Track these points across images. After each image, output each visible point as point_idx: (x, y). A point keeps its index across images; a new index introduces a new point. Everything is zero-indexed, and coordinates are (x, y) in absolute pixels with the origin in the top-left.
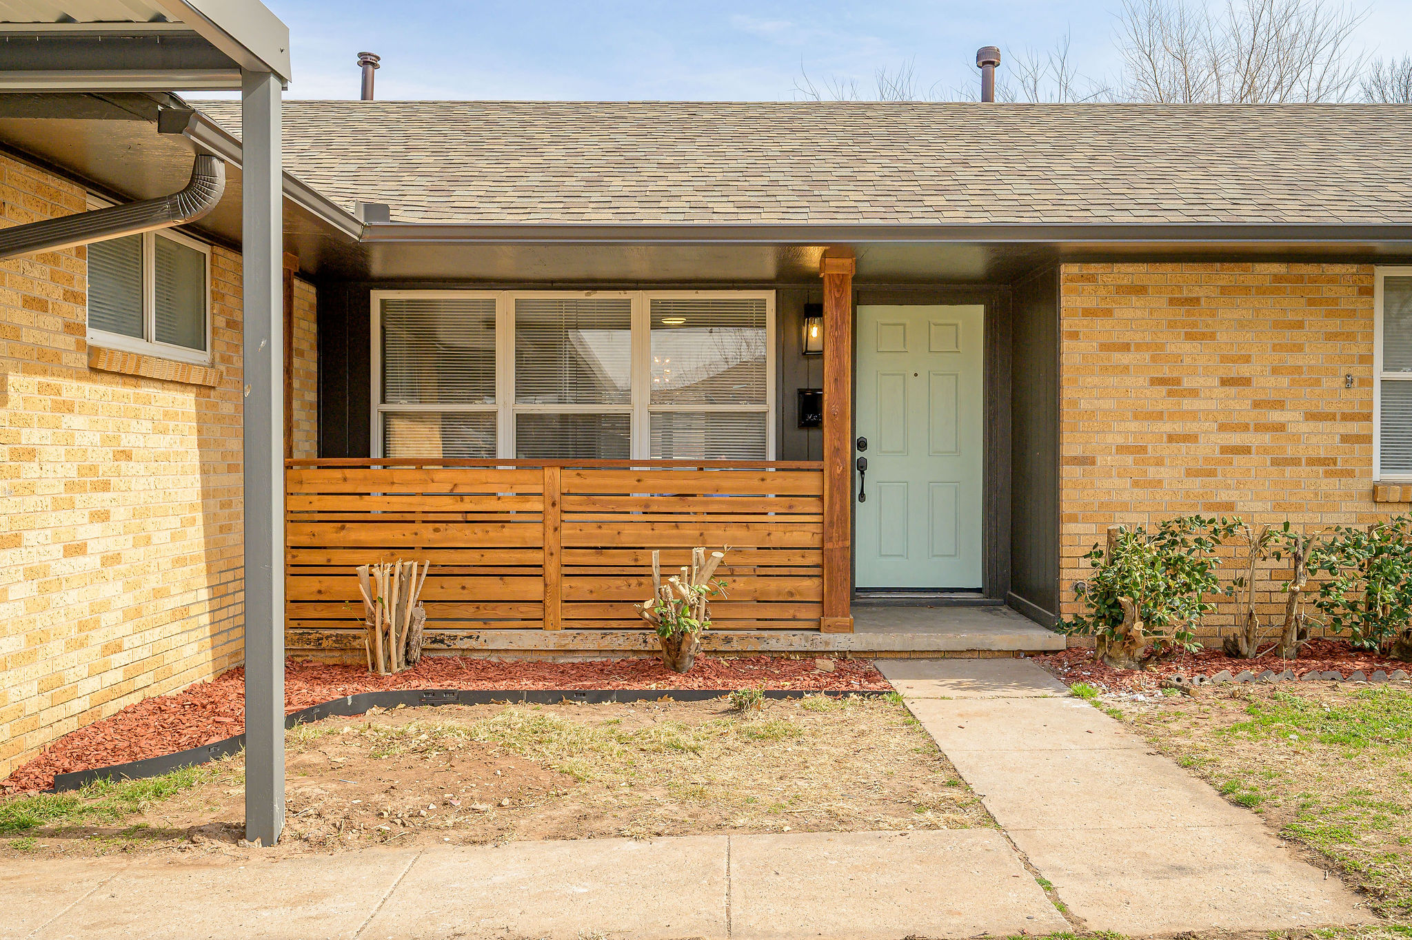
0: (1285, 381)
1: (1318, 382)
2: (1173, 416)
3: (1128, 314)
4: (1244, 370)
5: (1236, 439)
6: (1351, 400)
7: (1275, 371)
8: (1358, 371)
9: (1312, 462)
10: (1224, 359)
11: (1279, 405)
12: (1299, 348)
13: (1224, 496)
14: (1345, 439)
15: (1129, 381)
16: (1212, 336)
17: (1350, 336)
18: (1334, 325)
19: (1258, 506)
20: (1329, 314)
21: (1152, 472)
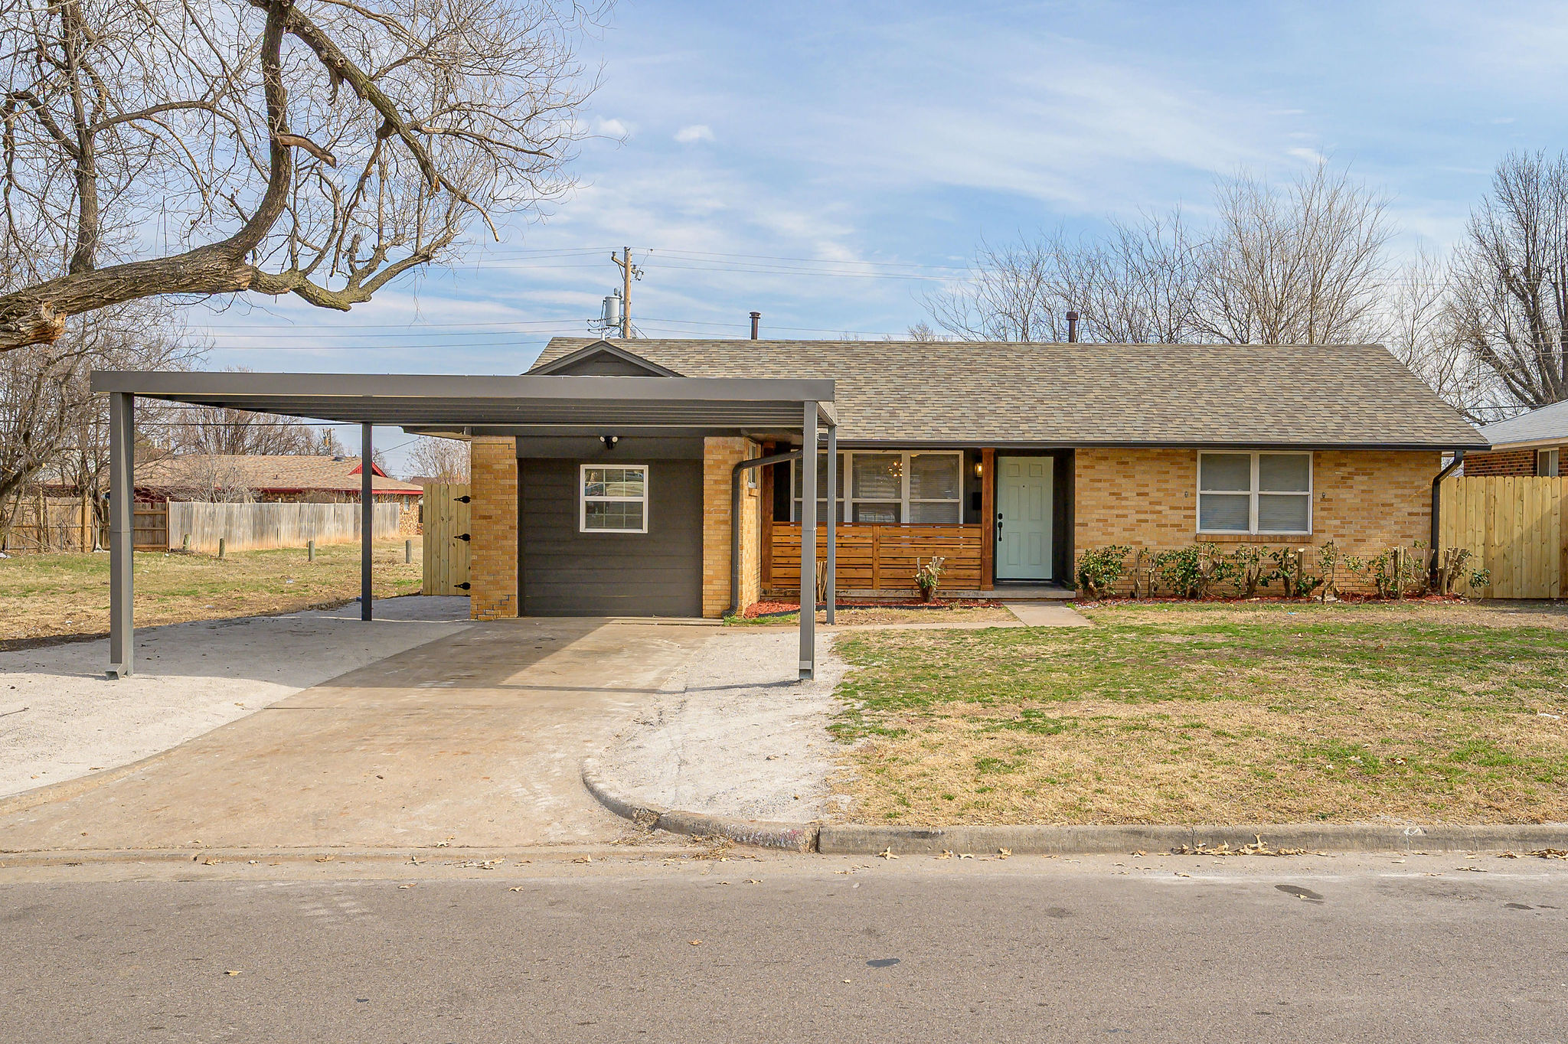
0: (1161, 494)
1: (1174, 495)
2: (1118, 508)
3: (1101, 467)
4: (1146, 490)
5: (1143, 517)
6: (1187, 502)
7: (1158, 490)
8: (1191, 490)
9: (1172, 526)
10: (1138, 485)
11: (1159, 503)
12: (1167, 481)
13: (1138, 539)
14: (1185, 517)
15: (1101, 494)
16: (1134, 476)
17: (1187, 477)
18: (1181, 472)
19: (1151, 543)
20: (1179, 468)
21: (1110, 529)
